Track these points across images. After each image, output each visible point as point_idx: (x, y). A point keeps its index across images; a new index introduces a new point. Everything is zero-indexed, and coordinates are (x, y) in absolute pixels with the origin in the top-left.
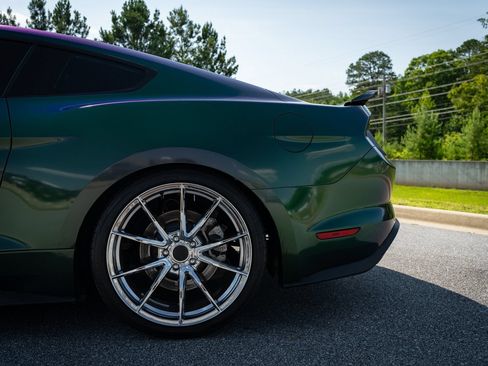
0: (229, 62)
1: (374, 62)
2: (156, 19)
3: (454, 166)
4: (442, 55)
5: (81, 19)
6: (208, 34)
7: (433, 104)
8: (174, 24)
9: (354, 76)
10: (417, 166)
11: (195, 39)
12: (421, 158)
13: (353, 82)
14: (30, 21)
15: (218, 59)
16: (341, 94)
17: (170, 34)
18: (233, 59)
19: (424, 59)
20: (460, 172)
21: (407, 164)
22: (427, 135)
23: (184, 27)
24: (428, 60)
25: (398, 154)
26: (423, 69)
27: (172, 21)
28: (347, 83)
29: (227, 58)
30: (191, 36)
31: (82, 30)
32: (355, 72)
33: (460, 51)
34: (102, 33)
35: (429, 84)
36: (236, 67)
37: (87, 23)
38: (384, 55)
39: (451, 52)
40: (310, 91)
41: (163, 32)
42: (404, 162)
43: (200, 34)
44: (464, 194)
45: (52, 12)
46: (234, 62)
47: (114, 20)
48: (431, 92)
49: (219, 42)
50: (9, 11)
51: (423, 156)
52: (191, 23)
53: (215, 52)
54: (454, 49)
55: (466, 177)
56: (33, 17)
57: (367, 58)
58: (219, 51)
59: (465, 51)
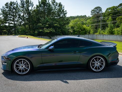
0: (65, 12)
1: (97, 9)
2: (48, 2)
3: (117, 36)
4: (114, 7)
5: (32, 2)
6: (60, 5)
7: (112, 20)
8: (52, 3)
9: (93, 13)
10: (109, 36)
11: (57, 6)
12: (109, 34)
13: (92, 14)
14: (21, 3)
15: (62, 11)
16: (89, 16)
17: (51, 5)
18: (66, 11)
19: (110, 8)
20: (118, 38)
21: (106, 36)
22: (111, 29)
23: (55, 3)
24: (111, 9)
25: (104, 33)
26: (110, 11)
27: (52, 2)
28: (91, 14)
29: (64, 11)
30: (56, 6)
31: (32, 5)
32: (93, 12)
33: (118, 6)
34: (36, 6)
35: (111, 15)
36: (67, 13)
37: (33, 3)
38: (100, 7)
39: (116, 6)
40: (81, 16)
41: (50, 5)
42: (106, 35)
43: (58, 5)
44: (120, 43)
45: (25, 1)
46: (66, 12)
47: (39, 2)
48: (112, 17)
49: (63, 7)
50: (17, 1)
51: (110, 34)
52: (56, 3)
53: (62, 9)
54: (117, 6)
55: (120, 39)
56: (21, 2)
57: (96, 8)
58: (63, 9)
59: (120, 6)
